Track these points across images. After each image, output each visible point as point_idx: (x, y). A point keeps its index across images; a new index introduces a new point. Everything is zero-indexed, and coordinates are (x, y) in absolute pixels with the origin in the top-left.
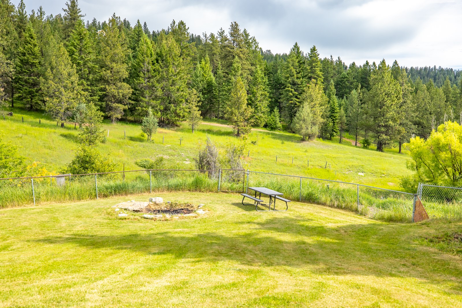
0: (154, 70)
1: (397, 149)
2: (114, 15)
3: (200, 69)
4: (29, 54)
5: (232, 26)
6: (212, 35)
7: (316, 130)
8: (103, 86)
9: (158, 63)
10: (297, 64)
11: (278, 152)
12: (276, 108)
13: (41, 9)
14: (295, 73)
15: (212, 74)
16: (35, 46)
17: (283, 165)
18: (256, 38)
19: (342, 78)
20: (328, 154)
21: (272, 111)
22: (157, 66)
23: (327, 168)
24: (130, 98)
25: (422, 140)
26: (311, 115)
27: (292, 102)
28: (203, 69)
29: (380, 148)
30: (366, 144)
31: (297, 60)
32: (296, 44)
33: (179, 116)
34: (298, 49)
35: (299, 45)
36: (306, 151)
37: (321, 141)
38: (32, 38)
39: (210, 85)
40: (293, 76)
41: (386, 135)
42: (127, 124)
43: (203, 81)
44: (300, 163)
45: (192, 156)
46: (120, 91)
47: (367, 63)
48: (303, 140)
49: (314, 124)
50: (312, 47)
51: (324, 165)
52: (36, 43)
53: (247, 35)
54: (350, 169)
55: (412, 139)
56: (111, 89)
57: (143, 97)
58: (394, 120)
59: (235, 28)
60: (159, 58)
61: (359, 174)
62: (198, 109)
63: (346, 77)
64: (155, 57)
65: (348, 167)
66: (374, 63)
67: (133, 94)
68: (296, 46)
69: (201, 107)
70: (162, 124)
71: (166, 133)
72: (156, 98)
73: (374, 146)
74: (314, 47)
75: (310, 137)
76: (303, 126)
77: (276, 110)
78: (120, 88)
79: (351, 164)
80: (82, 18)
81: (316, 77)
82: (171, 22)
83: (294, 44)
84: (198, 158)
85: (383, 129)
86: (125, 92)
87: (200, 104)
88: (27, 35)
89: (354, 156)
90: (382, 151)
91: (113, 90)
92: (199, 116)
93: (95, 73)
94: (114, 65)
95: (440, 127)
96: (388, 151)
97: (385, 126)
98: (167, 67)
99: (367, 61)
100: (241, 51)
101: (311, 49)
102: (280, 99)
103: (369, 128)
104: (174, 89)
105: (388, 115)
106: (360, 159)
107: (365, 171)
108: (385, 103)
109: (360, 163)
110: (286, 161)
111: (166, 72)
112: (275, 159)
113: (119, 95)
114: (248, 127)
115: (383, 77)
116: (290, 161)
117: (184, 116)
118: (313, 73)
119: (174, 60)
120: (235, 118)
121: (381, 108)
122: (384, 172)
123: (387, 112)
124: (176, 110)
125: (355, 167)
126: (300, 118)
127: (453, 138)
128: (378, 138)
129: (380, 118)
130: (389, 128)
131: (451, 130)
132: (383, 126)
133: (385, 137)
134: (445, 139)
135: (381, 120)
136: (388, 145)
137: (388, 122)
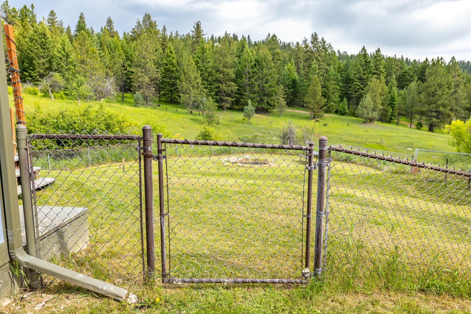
0: (253, 72)
2: (226, 33)
3: (287, 70)
4: (170, 64)
5: (312, 36)
6: (298, 44)
7: (376, 114)
8: (217, 85)
9: (256, 67)
10: (364, 63)
11: (344, 131)
12: (345, 98)
13: (177, 32)
14: (362, 70)
15: (296, 74)
16: (174, 58)
17: (346, 141)
18: (331, 44)
19: (404, 72)
21: (342, 101)
22: (255, 70)
23: (382, 145)
24: (236, 93)
25: (462, 122)
26: (372, 103)
27: (359, 93)
28: (289, 69)
29: (431, 129)
30: (419, 126)
31: (364, 60)
32: (364, 47)
33: (271, 105)
34: (365, 51)
35: (366, 48)
36: (366, 131)
37: (380, 123)
38: (172, 53)
39: (294, 81)
40: (361, 72)
41: (437, 118)
42: (234, 111)
43: (289, 79)
44: (360, 140)
45: (278, 134)
46: (229, 88)
47: (427, 60)
48: (365, 122)
49: (374, 110)
50: (377, 49)
51: (379, 141)
52: (174, 56)
53: (324, 42)
54: (401, 145)
55: (454, 122)
56: (223, 87)
57: (245, 92)
58: (444, 106)
59: (315, 37)
60: (257, 63)
61: (408, 149)
62: (284, 100)
63: (407, 72)
64: (254, 62)
65: (400, 144)
66: (433, 60)
67: (238, 90)
68: (364, 49)
69: (286, 99)
70: (258, 110)
71: (260, 118)
72: (254, 93)
73: (426, 127)
74: (379, 49)
75: (371, 120)
76: (366, 112)
77: (345, 100)
78: (229, 86)
79: (402, 141)
80: (204, 36)
81: (379, 73)
82: (267, 35)
83: (362, 47)
84: (282, 135)
85: (434, 114)
86: (232, 89)
87: (286, 96)
88: (169, 51)
89: (406, 135)
90: (433, 132)
91: (224, 88)
92: (284, 105)
93: (213, 76)
94: (225, 70)
96: (437, 132)
97: (437, 111)
98: (262, 69)
99: (427, 58)
100: (319, 55)
101: (376, 51)
102: (349, 91)
103: (422, 113)
104: (267, 85)
105: (439, 103)
106: (411, 138)
107: (414, 147)
108: (437, 93)
109: (410, 141)
110: (349, 138)
111: (262, 73)
112: (340, 137)
113: (228, 91)
114: (322, 113)
115: (436, 71)
116: (352, 139)
117: (274, 106)
118: (377, 70)
119: (267, 64)
120: (312, 106)
121: (433, 96)
122: (430, 148)
123: (438, 100)
124: (268, 101)
125: (405, 143)
126: (363, 106)
128: (430, 121)
129: (432, 105)
130: (440, 113)
132: (434, 111)
133: (436, 120)
135: (432, 107)
136: (438, 127)
137: (439, 108)
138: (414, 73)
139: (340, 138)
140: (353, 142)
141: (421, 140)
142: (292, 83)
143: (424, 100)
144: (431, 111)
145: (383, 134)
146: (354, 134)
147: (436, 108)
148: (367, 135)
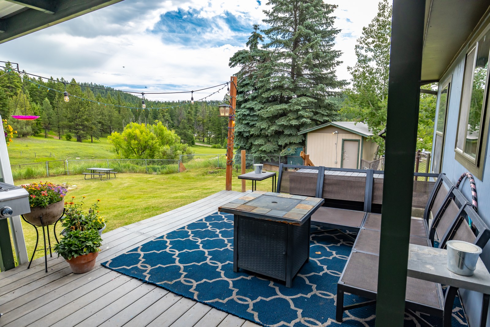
1: (90, 140)
7: (29, 129)
20: (47, 147)
23: (52, 157)
25: (119, 134)
29: (79, 140)
30: (69, 138)
36: (27, 146)
37: (33, 137)
41: (83, 131)
44: (27, 155)
48: (19, 138)
49: (27, 124)
51: (48, 154)
54: (69, 156)
58: (87, 121)
61: (77, 158)
63: (36, 88)
65: (67, 155)
73: (74, 139)
74: (9, 62)
75: (25, 135)
76: (19, 126)
79: (68, 152)
81: (14, 87)
85: (81, 127)
89: (67, 146)
90: (81, 142)
95: (128, 125)
96: (86, 142)
97: (82, 125)
99: (51, 77)
103: (70, 127)
105: (84, 118)
107: (80, 156)
108: (81, 110)
109: (74, 152)
115: (76, 91)
116: (19, 155)
118: (11, 83)
121: (78, 113)
122: (93, 156)
123: (82, 116)
125: (72, 154)
126: (13, 120)
127: (137, 132)
128: (78, 133)
129: (77, 120)
130: (84, 126)
131: (135, 127)
132: (80, 125)
133: (83, 132)
134: (133, 133)
135: (78, 121)
136: (85, 137)
137: (84, 122)
138: (42, 89)
140: (21, 158)
141: (82, 150)
143: (69, 116)
144: (77, 125)
145: (45, 147)
146: (16, 150)
147: (82, 122)
148: (30, 150)
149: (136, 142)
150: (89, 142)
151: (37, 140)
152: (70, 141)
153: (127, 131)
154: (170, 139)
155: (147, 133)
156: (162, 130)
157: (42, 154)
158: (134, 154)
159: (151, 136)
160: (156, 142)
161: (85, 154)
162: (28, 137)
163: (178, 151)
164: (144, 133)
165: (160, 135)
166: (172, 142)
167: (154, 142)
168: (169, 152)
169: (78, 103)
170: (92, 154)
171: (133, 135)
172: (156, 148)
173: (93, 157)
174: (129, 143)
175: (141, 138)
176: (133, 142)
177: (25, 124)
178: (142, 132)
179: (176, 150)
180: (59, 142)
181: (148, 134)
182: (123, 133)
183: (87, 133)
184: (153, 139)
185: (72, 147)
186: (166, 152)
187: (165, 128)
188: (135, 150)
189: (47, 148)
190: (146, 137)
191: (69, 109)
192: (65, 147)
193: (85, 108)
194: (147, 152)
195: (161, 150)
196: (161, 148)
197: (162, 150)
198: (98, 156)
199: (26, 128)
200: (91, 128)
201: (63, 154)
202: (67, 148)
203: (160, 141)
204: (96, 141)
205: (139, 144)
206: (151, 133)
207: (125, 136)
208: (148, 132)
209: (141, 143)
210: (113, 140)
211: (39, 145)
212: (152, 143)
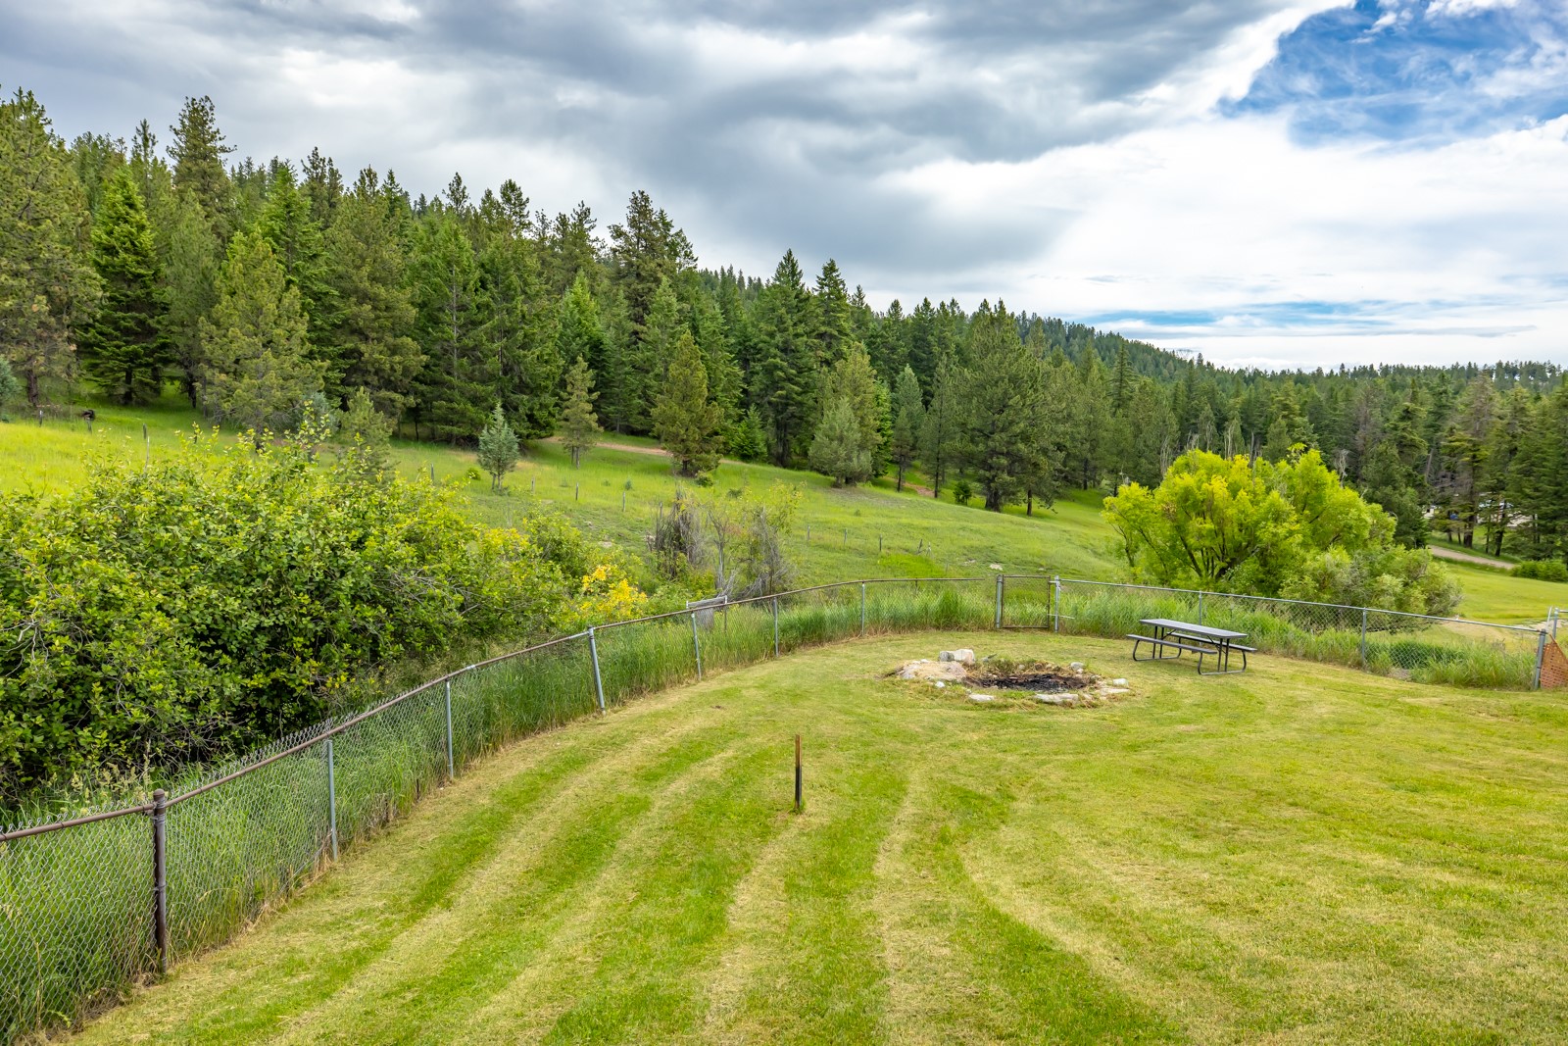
0: (478, 307)
1: (1024, 507)
3: (571, 305)
4: (126, 250)
5: (635, 200)
7: (863, 461)
8: (349, 345)
9: (486, 289)
10: (795, 302)
12: (751, 407)
13: (145, 127)
14: (790, 322)
16: (142, 228)
17: (826, 548)
18: (686, 234)
20: (910, 521)
22: (485, 299)
23: (924, 554)
24: (416, 379)
25: (1145, 489)
26: (856, 426)
27: (784, 392)
28: (577, 304)
29: (993, 505)
30: (963, 496)
32: (790, 254)
33: (538, 425)
34: (794, 266)
35: (795, 256)
36: (857, 514)
38: (132, 206)
40: (786, 330)
41: (1010, 473)
43: (579, 335)
44: (860, 542)
46: (397, 358)
47: (926, 304)
48: (835, 485)
49: (862, 447)
50: (826, 263)
51: (913, 545)
52: (144, 221)
53: (667, 225)
54: (971, 556)
56: (370, 351)
57: (449, 373)
58: (1025, 438)
59: (641, 207)
60: (488, 276)
61: (992, 566)
62: (590, 407)
63: (882, 336)
64: (477, 273)
65: (964, 551)
67: (426, 367)
68: (789, 258)
69: (597, 405)
73: (979, 499)
74: (832, 264)
75: (850, 479)
76: (842, 453)
78: (394, 350)
79: (967, 543)
80: (222, 156)
81: (836, 333)
83: (785, 254)
85: (1004, 461)
86: (407, 363)
87: (595, 395)
88: (119, 197)
89: (965, 524)
90: (997, 509)
91: (376, 356)
92: (593, 425)
93: (330, 309)
94: (381, 291)
96: (1011, 512)
97: (1008, 454)
99: (926, 300)
100: (660, 265)
101: (825, 268)
103: (967, 459)
104: (531, 356)
105: (1017, 429)
106: (978, 531)
107: (1003, 560)
108: (1011, 402)
109: (985, 543)
110: (828, 538)
111: (509, 312)
112: (805, 534)
113: (392, 369)
114: (713, 455)
115: (1003, 341)
116: (838, 540)
117: (548, 424)
118: (829, 324)
119: (526, 284)
120: (682, 432)
121: (1001, 412)
122: (1043, 562)
123: (1011, 423)
124: (531, 409)
125: (978, 550)
126: (831, 433)
127: (1218, 487)
128: (992, 480)
129: (996, 436)
130: (1015, 458)
131: (1207, 468)
132: (1002, 454)
133: (1008, 478)
134: (1199, 488)
135: (999, 440)
136: (1011, 495)
137: (1015, 443)
138: (898, 340)
139: (802, 537)
140: (844, 550)
141: (1006, 539)
142: (591, 349)
143: (974, 422)
144: (994, 452)
145: (904, 521)
146: (833, 525)
147: (1009, 443)
148: (867, 526)
149: (1209, 526)
150: (1021, 514)
151: (883, 496)
152: (966, 505)
153: (1176, 480)
154: (1353, 522)
155: (1255, 494)
156: (1318, 486)
157: (896, 543)
158: (1193, 573)
159: (1272, 505)
160: (1291, 533)
161: (1015, 555)
162: (859, 485)
163: (1387, 579)
164: (1242, 493)
165: (1309, 502)
166: (1357, 536)
167: (1282, 531)
168: (1344, 577)
169: (1006, 380)
170: (1041, 557)
171: (1201, 498)
172: (1284, 554)
173: (1042, 566)
174: (1180, 530)
175: (1231, 512)
176: (1197, 524)
177: (859, 446)
178: (1234, 490)
179: (1374, 574)
180: (938, 507)
181: (1260, 498)
182: (1162, 491)
183: (1020, 483)
184: (1278, 517)
185: (975, 526)
186: (1331, 575)
187: (1330, 477)
188: (1198, 555)
189: (910, 525)
190: (1251, 509)
191: (974, 401)
192: (958, 525)
193: (1024, 397)
194: (1249, 567)
195: (1309, 564)
196: (1309, 556)
197: (1317, 565)
198: (1059, 566)
199: (858, 457)
200: (1036, 465)
201: (953, 548)
202: (963, 529)
203: (1307, 528)
204: (1043, 510)
205: (1219, 532)
206: (1275, 494)
207: (1166, 499)
208: (1261, 488)
209: (1232, 530)
210: (1123, 514)
211: (886, 512)
212: (1275, 535)
